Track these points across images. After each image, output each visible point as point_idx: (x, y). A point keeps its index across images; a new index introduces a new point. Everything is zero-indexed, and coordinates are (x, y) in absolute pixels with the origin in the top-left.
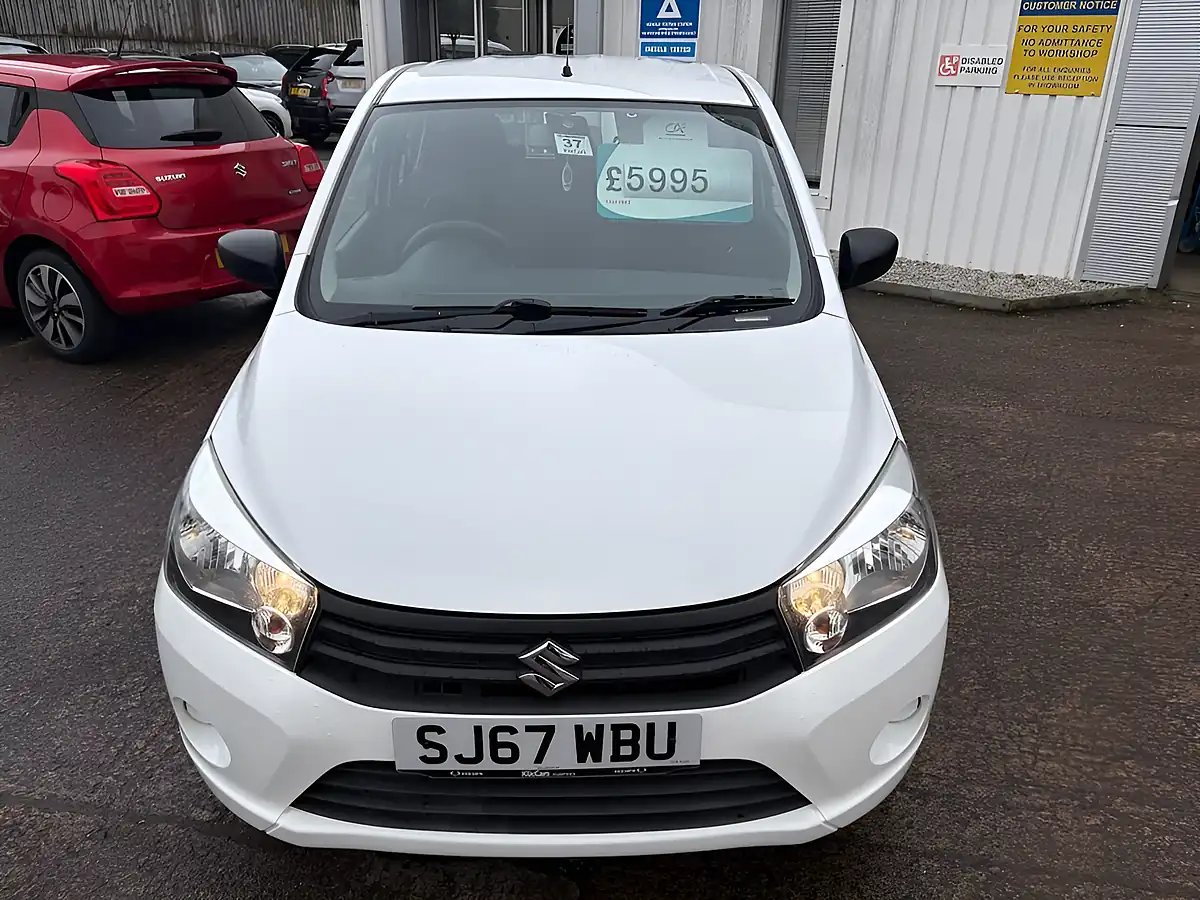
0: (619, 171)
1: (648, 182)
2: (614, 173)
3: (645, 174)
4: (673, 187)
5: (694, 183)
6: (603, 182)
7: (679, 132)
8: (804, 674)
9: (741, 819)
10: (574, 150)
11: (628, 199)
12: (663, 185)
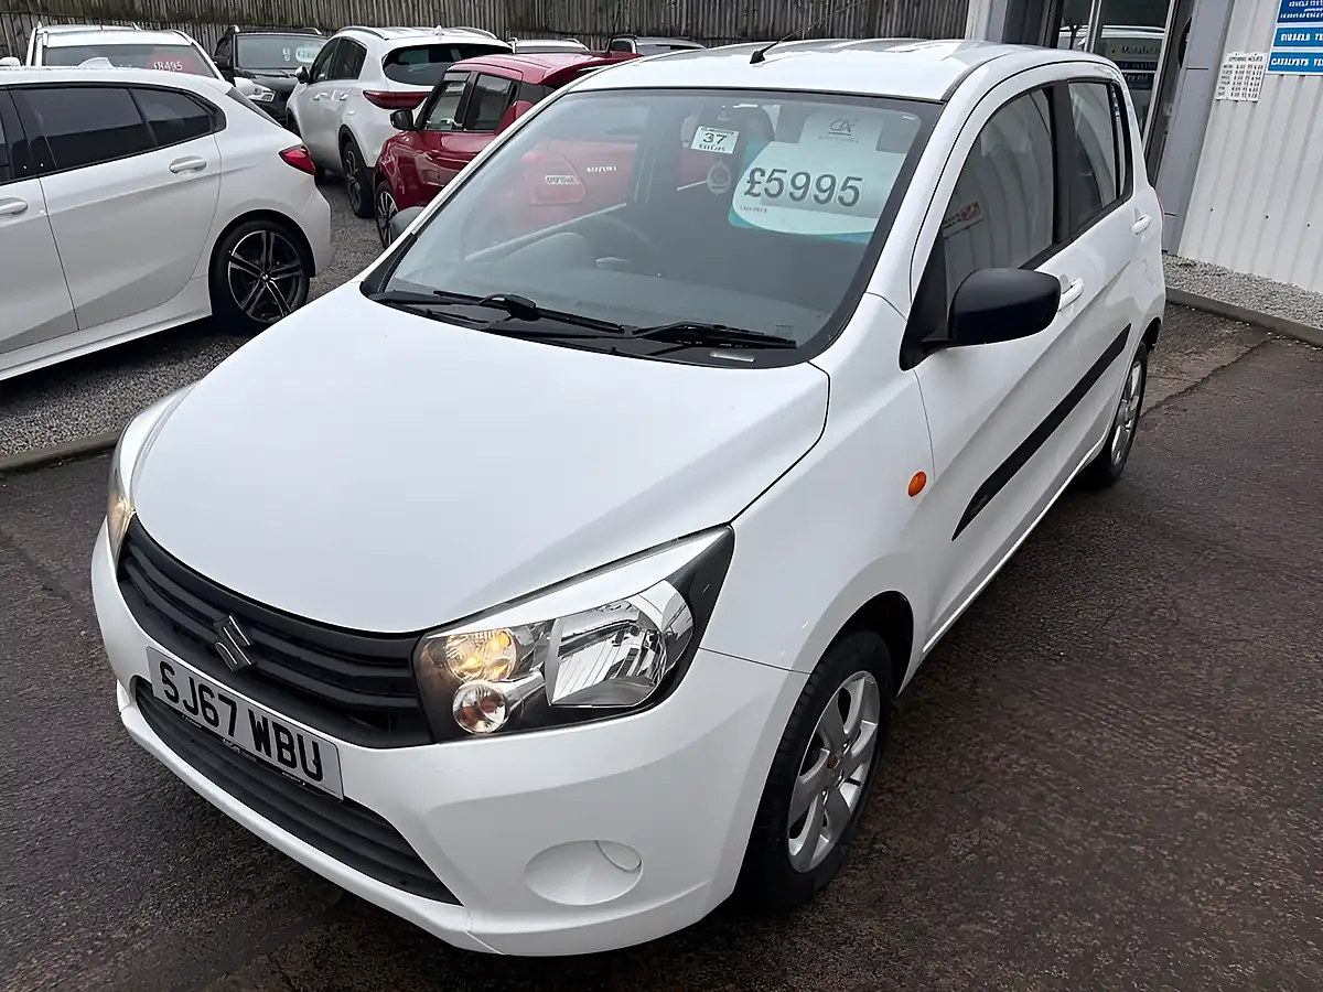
0: (763, 174)
1: (788, 188)
2: (757, 175)
3: (786, 178)
4: (816, 197)
5: (842, 194)
6: (743, 185)
7: (846, 131)
8: (437, 746)
9: (404, 887)
10: (714, 147)
11: (766, 207)
12: (805, 193)
